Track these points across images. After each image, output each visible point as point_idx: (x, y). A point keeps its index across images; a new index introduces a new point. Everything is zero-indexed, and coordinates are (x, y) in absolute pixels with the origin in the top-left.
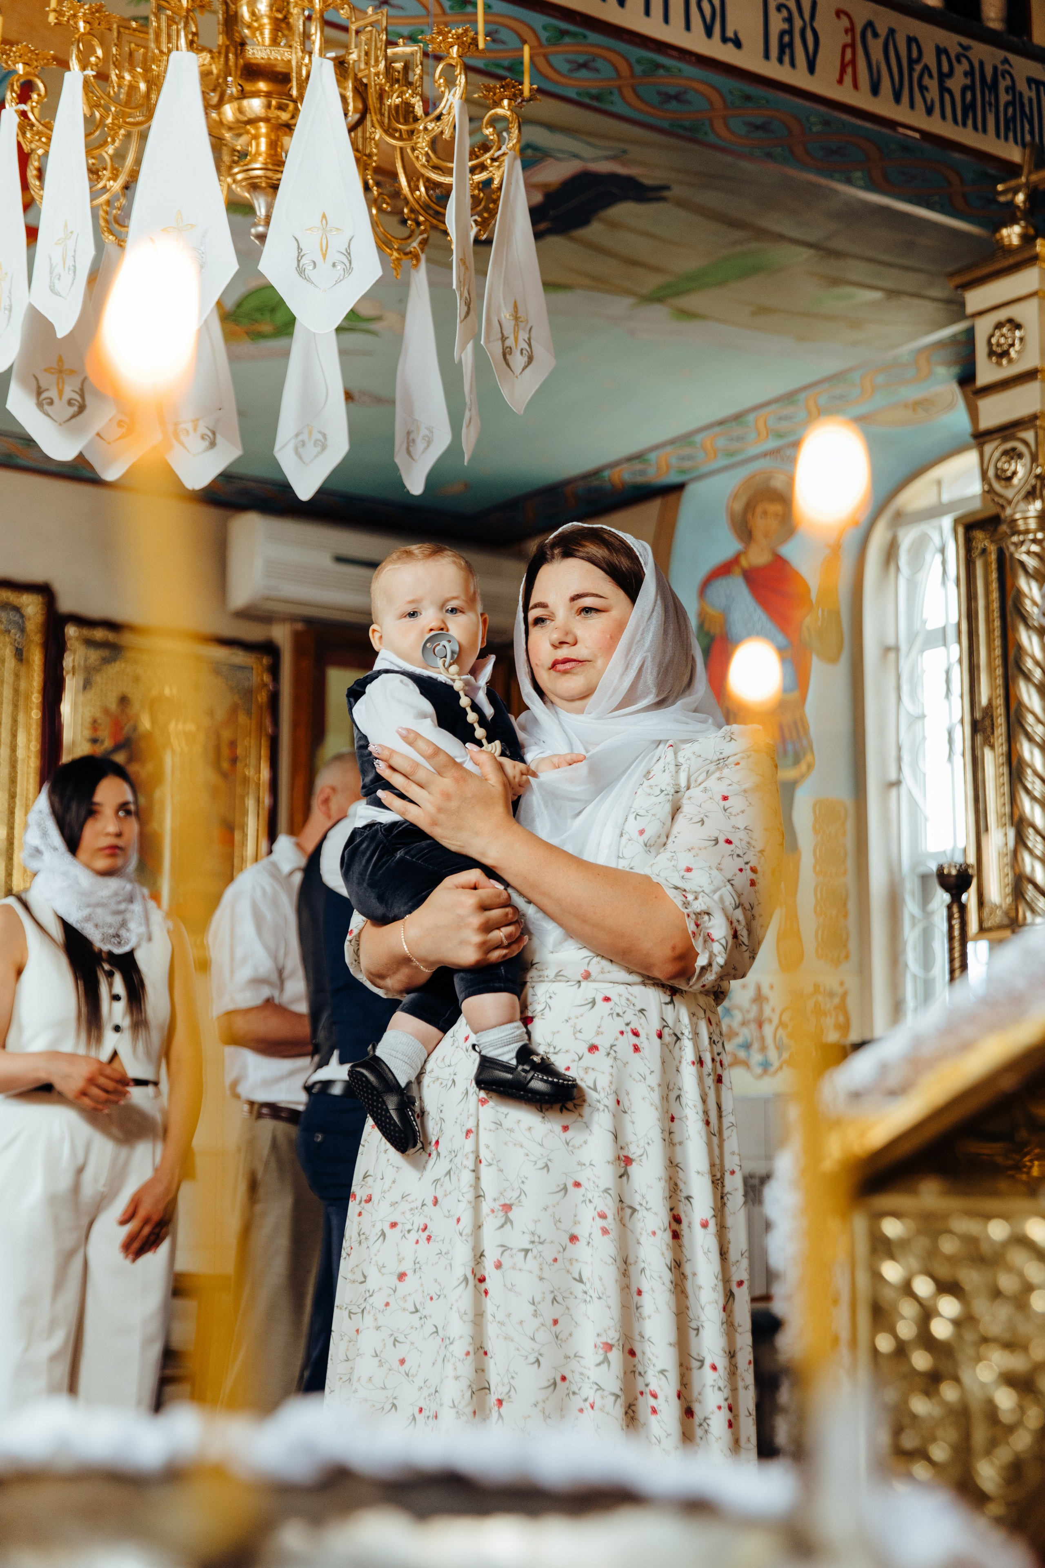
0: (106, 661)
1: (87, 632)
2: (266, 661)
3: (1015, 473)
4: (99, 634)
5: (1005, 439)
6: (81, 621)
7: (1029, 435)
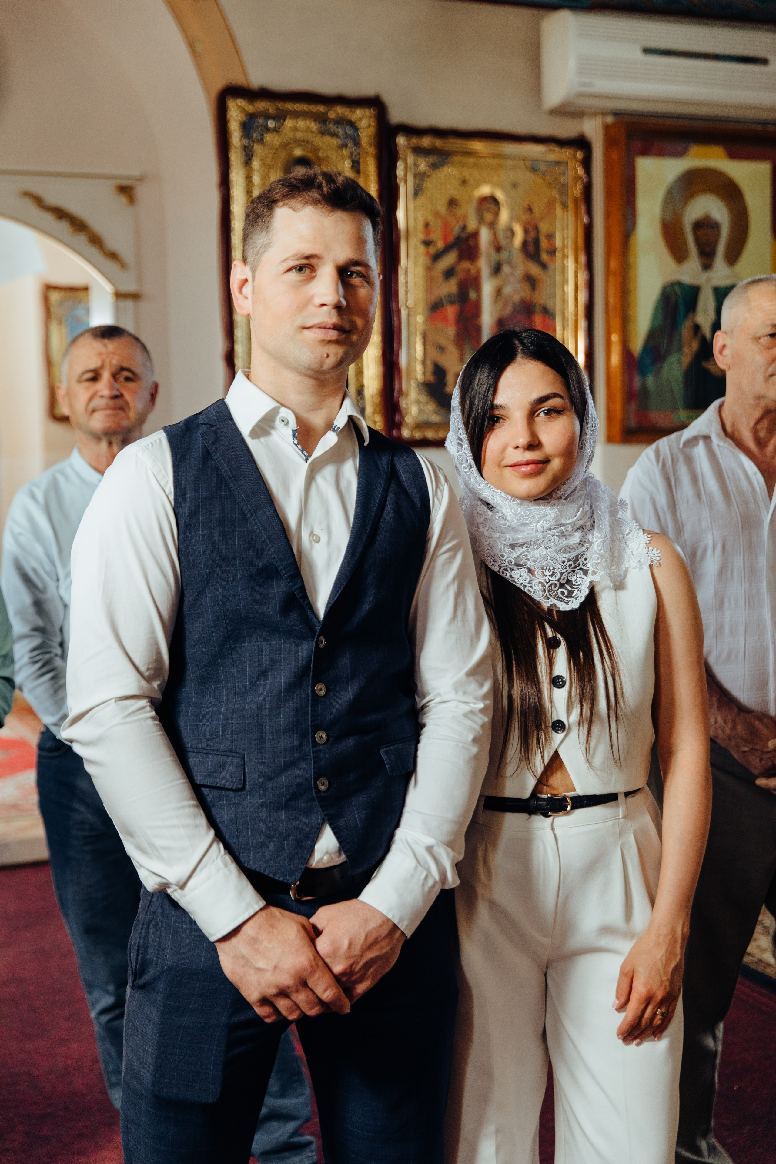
0: (434, 166)
1: (414, 141)
2: (580, 155)
4: (426, 142)
6: (410, 131)
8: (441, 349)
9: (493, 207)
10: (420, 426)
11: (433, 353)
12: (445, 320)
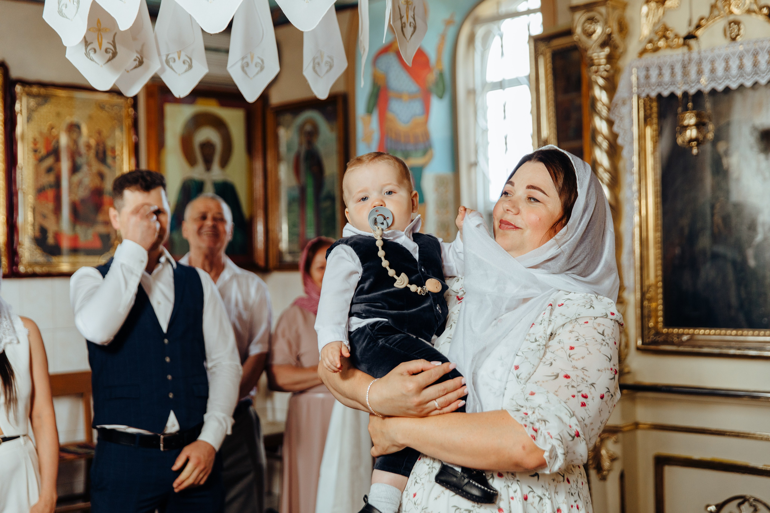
0: (39, 105)
1: (26, 89)
2: (130, 101)
3: (594, 32)
4: (35, 90)
5: (589, 11)
6: (24, 83)
7: (603, 10)
8: (44, 217)
9: (77, 130)
10: (30, 264)
11: (39, 219)
12: (47, 198)
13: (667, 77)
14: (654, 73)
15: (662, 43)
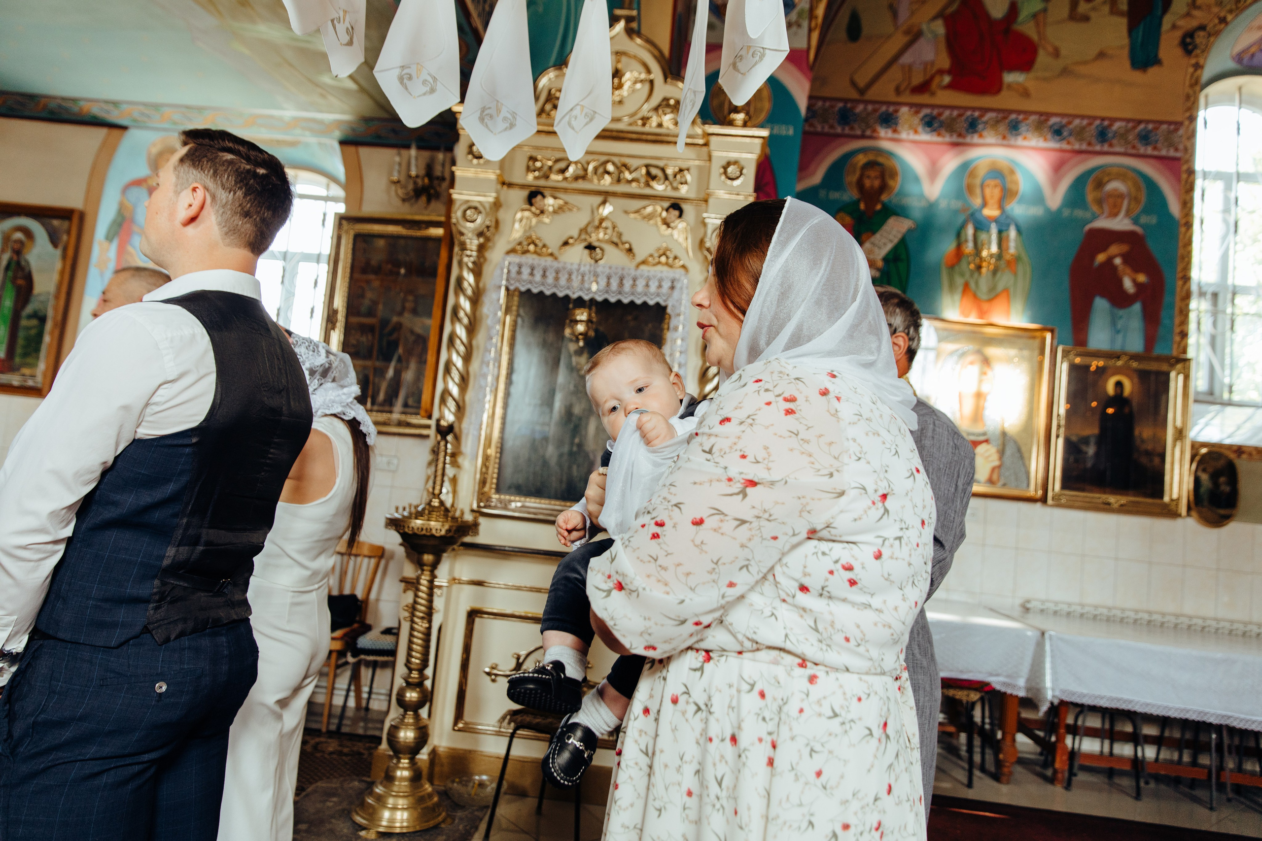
3: (475, 220)
13: (538, 277)
14: (526, 271)
15: (532, 248)
